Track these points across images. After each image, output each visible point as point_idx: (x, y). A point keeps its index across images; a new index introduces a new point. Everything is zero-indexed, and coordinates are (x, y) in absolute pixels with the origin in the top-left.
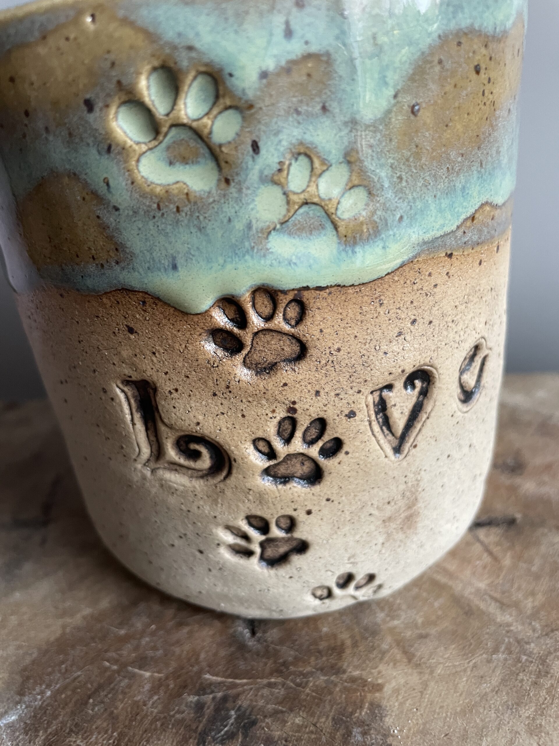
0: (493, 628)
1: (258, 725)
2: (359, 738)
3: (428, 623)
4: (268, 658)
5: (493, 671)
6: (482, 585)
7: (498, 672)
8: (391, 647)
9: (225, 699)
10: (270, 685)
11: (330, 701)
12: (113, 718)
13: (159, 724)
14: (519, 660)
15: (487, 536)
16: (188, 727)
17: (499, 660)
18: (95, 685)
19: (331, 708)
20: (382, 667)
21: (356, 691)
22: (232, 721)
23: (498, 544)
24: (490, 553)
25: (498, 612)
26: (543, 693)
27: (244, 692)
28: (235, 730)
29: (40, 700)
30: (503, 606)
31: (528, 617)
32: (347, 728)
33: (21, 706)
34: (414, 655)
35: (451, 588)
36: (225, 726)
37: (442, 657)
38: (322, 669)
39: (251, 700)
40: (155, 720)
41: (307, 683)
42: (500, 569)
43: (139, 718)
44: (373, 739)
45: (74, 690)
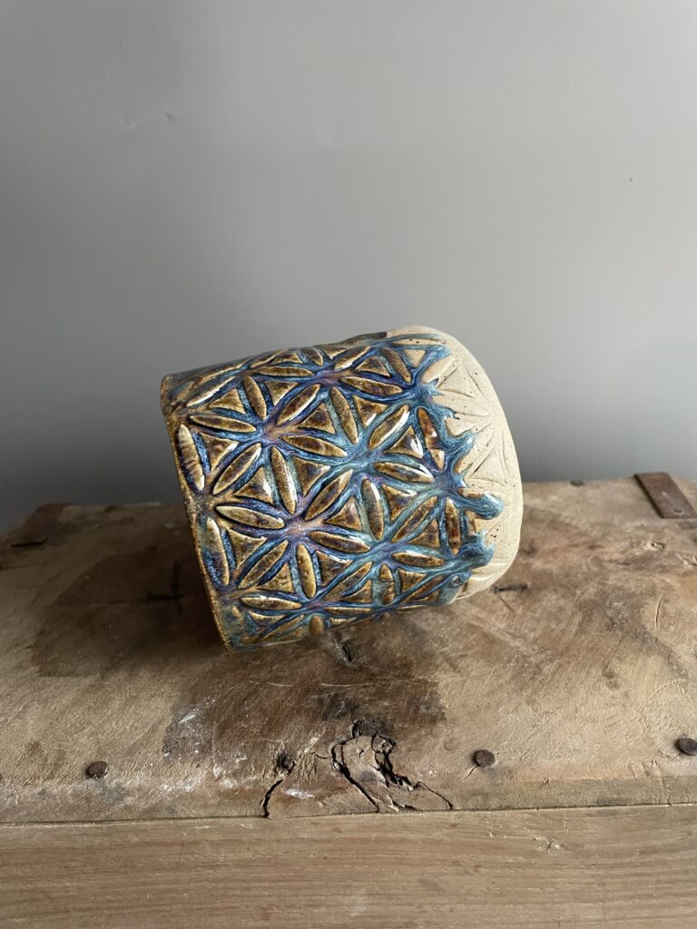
0: (508, 650)
1: (360, 707)
2: (424, 710)
3: (466, 648)
4: (362, 672)
5: (507, 673)
6: (502, 626)
7: (510, 673)
8: (442, 663)
9: (336, 695)
10: (364, 687)
11: (405, 693)
12: (263, 711)
13: (295, 712)
14: (523, 667)
15: (507, 596)
16: (315, 711)
17: (510, 667)
18: (246, 693)
19: (406, 696)
20: (436, 673)
21: (421, 687)
22: (343, 706)
23: (514, 601)
24: (509, 607)
25: (512, 641)
26: (537, 683)
27: (348, 691)
28: (345, 711)
29: (209, 705)
30: (514, 637)
31: (530, 643)
32: (416, 706)
33: (196, 710)
34: (457, 666)
35: (482, 628)
36: (339, 709)
37: (475, 666)
38: (398, 677)
39: (354, 695)
40: (292, 709)
41: (389, 684)
42: (514, 616)
43: (280, 709)
44: (433, 711)
45: (232, 698)
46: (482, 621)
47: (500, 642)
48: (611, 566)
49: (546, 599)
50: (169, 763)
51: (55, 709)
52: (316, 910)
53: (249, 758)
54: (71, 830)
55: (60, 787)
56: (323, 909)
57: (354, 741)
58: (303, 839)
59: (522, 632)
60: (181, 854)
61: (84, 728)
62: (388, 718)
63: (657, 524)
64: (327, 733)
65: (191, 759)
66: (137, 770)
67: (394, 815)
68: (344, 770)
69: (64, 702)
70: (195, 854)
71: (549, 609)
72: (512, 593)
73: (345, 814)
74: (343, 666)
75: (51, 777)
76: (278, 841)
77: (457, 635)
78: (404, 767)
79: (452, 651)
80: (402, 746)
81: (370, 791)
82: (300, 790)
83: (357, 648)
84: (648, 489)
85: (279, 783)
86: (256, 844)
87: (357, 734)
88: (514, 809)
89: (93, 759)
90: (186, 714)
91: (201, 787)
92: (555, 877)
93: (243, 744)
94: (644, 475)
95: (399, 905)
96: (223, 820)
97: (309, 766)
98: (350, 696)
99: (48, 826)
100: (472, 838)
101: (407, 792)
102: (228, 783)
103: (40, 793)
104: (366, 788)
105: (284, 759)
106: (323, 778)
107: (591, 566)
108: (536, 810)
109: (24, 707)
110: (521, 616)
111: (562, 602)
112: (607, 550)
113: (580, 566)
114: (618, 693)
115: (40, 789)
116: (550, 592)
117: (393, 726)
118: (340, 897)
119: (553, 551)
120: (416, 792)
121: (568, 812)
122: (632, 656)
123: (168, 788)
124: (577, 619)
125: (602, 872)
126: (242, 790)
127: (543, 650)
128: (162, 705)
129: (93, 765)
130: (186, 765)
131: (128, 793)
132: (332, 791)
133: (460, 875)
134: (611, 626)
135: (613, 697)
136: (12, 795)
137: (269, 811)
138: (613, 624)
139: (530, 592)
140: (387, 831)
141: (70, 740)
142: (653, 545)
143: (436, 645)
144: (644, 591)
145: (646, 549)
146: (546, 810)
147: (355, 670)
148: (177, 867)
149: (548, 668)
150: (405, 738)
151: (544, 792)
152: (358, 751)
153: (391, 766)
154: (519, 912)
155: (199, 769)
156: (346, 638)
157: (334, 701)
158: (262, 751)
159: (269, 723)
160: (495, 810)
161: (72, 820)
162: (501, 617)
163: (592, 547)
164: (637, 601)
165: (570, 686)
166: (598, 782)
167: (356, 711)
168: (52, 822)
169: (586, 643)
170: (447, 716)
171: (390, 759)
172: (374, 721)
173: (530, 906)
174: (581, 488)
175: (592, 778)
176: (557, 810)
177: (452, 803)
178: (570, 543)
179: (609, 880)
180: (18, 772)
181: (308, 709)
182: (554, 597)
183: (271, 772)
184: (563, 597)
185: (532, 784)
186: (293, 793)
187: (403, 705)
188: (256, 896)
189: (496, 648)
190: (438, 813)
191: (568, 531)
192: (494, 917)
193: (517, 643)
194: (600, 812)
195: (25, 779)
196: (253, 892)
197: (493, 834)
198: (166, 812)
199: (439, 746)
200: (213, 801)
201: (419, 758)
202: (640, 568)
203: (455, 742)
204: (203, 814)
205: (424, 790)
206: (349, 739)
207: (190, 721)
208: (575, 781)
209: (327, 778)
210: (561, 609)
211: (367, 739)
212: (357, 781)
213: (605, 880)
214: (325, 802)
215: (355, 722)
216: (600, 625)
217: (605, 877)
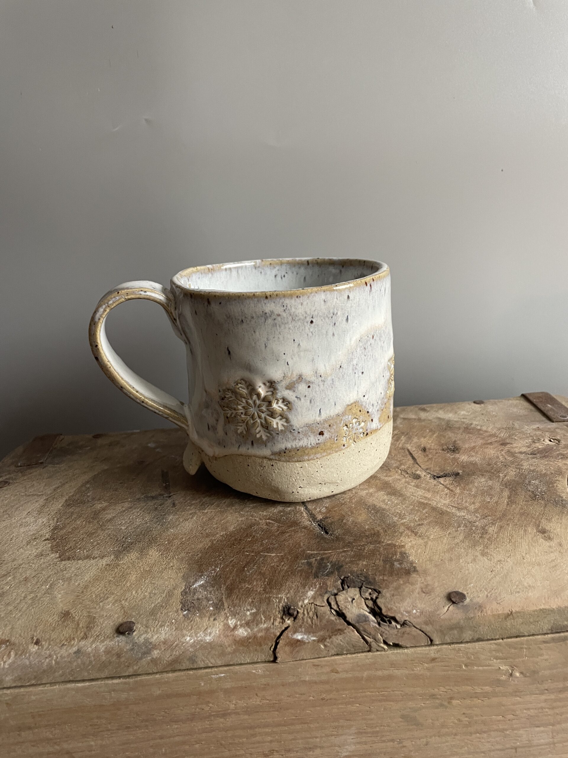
0: (456, 518)
1: (344, 567)
2: (398, 566)
3: (421, 519)
4: (340, 541)
5: (460, 534)
6: (447, 502)
8: (405, 530)
9: (322, 559)
10: (344, 551)
11: (379, 554)
12: (263, 574)
13: (290, 573)
14: (472, 529)
15: (445, 481)
16: (306, 572)
17: (461, 530)
18: (245, 562)
19: (381, 557)
20: (401, 539)
21: (391, 549)
22: (330, 567)
23: (451, 484)
24: (448, 489)
25: (457, 512)
26: (486, 540)
27: (331, 555)
28: (332, 571)
29: (214, 573)
30: (459, 509)
31: (473, 512)
32: (391, 563)
33: (204, 577)
34: (418, 533)
35: (430, 504)
36: (327, 569)
37: (432, 532)
38: (371, 543)
39: (337, 559)
40: (287, 571)
41: (364, 549)
42: (455, 495)
43: (277, 572)
44: (405, 565)
45: (233, 566)
46: (429, 499)
47: (448, 513)
48: (522, 456)
49: (476, 481)
50: (189, 619)
51: (79, 584)
52: (311, 753)
53: (258, 610)
54: (100, 687)
55: (94, 646)
56: (318, 752)
57: (344, 592)
58: (305, 681)
59: (464, 505)
60: (197, 704)
61: (108, 598)
62: (370, 573)
63: (549, 427)
64: (321, 587)
65: (208, 615)
66: (161, 626)
67: (383, 653)
68: (341, 614)
69: (86, 579)
70: (209, 702)
71: (482, 488)
72: (448, 479)
73: (342, 655)
74: (323, 538)
75: (85, 637)
76: (283, 686)
77: (411, 510)
78: (391, 609)
79: (411, 521)
80: (386, 593)
81: (365, 631)
82: (305, 634)
83: (331, 524)
84: (535, 403)
85: (286, 628)
86: (264, 689)
87: (346, 587)
88: (482, 640)
89: (120, 620)
90: (196, 581)
91: (219, 637)
92: (514, 704)
93: (250, 600)
94: (530, 394)
95: (384, 741)
96: (237, 667)
97: (311, 614)
98: (334, 559)
99: (80, 685)
100: (448, 671)
101: (396, 630)
102: (242, 632)
103: (75, 653)
104: (361, 629)
105: (289, 609)
106: (324, 622)
107: (506, 457)
108: (501, 641)
109: (51, 585)
110: (460, 494)
111: (490, 483)
112: (515, 445)
113: (498, 457)
114: (552, 543)
115: (75, 649)
116: (479, 477)
117: (375, 579)
118: (333, 737)
119: (473, 448)
120: (404, 629)
121: (527, 640)
122: (557, 517)
123: (191, 640)
124: (506, 493)
125: (553, 697)
126: (255, 637)
127: (485, 517)
128: (174, 576)
129: (121, 625)
130: (204, 619)
131: (155, 647)
132: (332, 633)
133: (437, 708)
134: (534, 497)
135: (550, 547)
136: (50, 656)
137: (278, 655)
138: (535, 496)
139: (462, 478)
140: (377, 669)
141: (97, 607)
142: (550, 441)
143: (396, 518)
144: (553, 472)
145: (546, 444)
146: (509, 640)
147: (333, 540)
148: (192, 718)
149: (492, 530)
150: (387, 587)
151: (508, 623)
152: (350, 600)
153: (380, 609)
154: (483, 741)
155: (216, 622)
156: (320, 517)
157: (321, 564)
158: (268, 604)
159: (269, 583)
160: (467, 642)
161: (103, 676)
162: (445, 496)
163: (504, 444)
164: (549, 479)
165: (513, 541)
166: (552, 611)
167: (342, 569)
168: (83, 681)
169: (518, 510)
170: (418, 569)
171: (379, 603)
172: (358, 577)
173: (492, 733)
174: (482, 405)
175: (547, 607)
176: (518, 639)
177: (432, 638)
178: (485, 442)
179: (559, 704)
180: (54, 635)
181: (300, 571)
182: (483, 480)
183: (278, 620)
184: (491, 480)
185: (499, 616)
186: (299, 637)
187: (380, 563)
188: (259, 742)
189: (446, 518)
190: (420, 649)
191: (481, 434)
192: (463, 747)
193: (463, 514)
194: (553, 640)
195: (61, 641)
196: (258, 738)
197: (466, 666)
198: (187, 663)
199: (417, 591)
200: (229, 649)
201: (403, 600)
202: (545, 457)
203: (430, 588)
204: (220, 663)
205: (410, 626)
206: (339, 591)
207: (200, 586)
208: (534, 611)
209: (327, 622)
210: (491, 488)
211: (356, 590)
212: (353, 622)
213: (555, 704)
214: (326, 643)
215: (342, 578)
216: (525, 497)
217: (555, 701)
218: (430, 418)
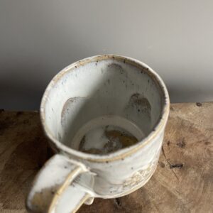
46: (167, 184)
47: (174, 196)
49: (190, 172)
72: (177, 169)
77: (158, 192)
79: (157, 200)
107: (207, 154)
110: (181, 182)
111: (196, 175)
112: (212, 145)
113: (202, 154)
119: (192, 145)
124: (202, 185)
127: (190, 201)
139: (184, 168)
143: (150, 197)
147: (121, 210)
162: (174, 182)
163: (207, 143)
174: (201, 107)
178: (198, 140)
182: (193, 172)
184: (197, 171)
189: (173, 199)
191: (197, 134)
193: (181, 197)
210: (196, 179)
218: (174, 117)
